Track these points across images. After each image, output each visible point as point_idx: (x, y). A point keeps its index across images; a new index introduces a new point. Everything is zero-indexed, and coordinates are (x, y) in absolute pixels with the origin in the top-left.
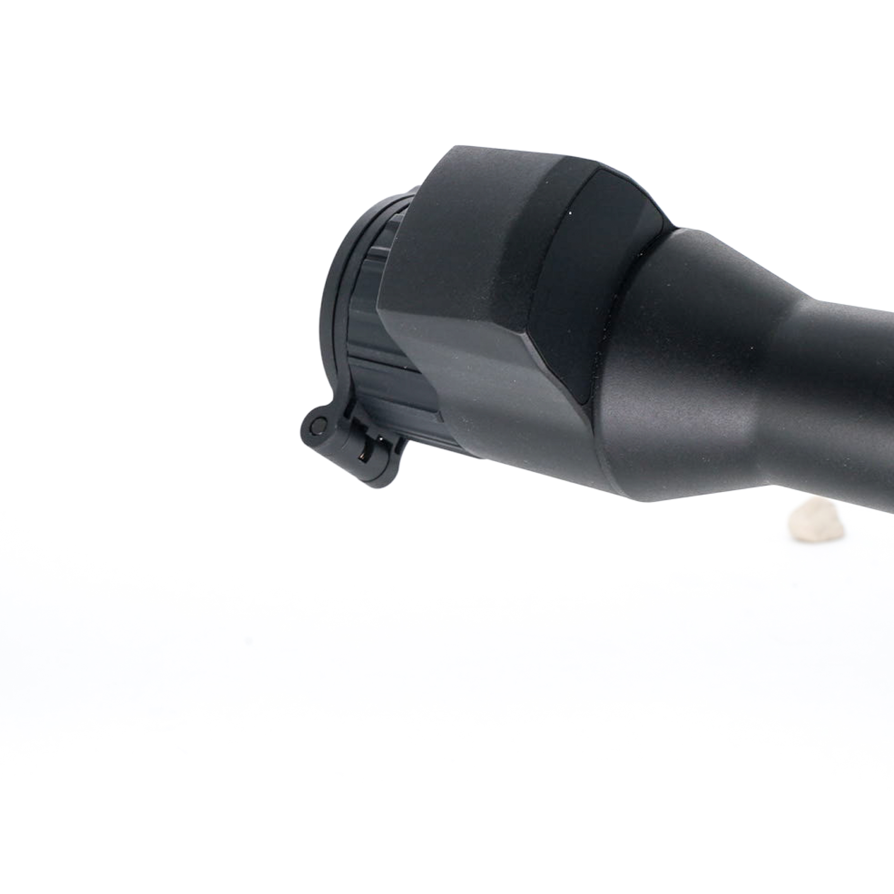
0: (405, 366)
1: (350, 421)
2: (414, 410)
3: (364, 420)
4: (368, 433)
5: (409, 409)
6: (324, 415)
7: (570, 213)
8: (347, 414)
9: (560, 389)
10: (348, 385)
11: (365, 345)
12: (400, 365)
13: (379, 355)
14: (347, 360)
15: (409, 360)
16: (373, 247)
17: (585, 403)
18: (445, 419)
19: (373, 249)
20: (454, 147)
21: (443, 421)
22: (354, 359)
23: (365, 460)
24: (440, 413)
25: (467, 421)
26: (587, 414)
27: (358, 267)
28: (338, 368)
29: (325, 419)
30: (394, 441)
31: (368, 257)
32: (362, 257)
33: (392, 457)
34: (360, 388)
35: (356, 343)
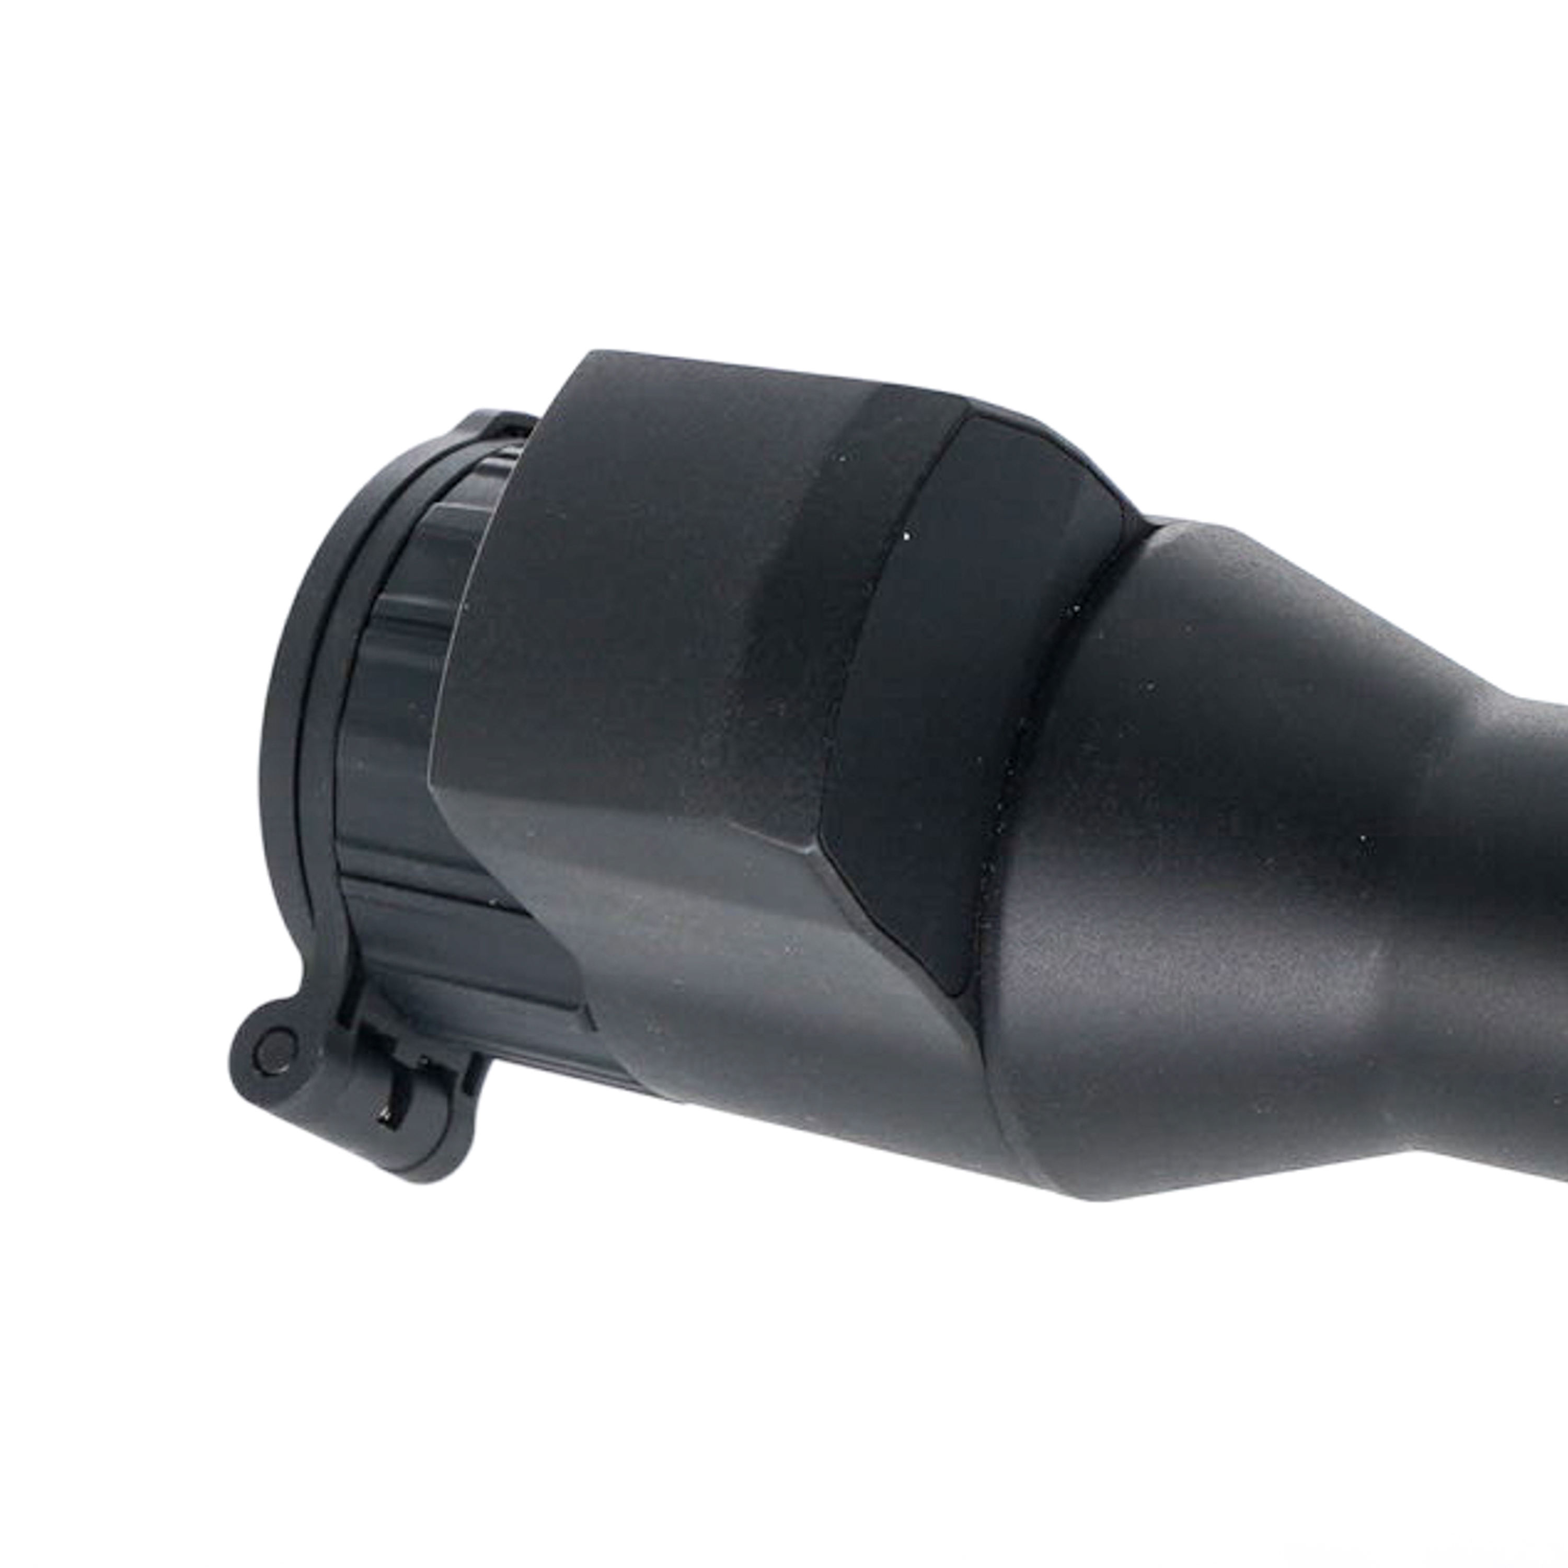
0: (491, 899)
1: (353, 1032)
2: (519, 1004)
3: (385, 1025)
4: (398, 1055)
5: (505, 1001)
6: (286, 1024)
7: (907, 537)
8: (344, 1016)
9: (903, 968)
10: (343, 947)
11: (384, 849)
12: (479, 897)
13: (419, 872)
14: (339, 885)
15: (497, 883)
16: (383, 597)
17: (961, 993)
18: (599, 1025)
19: (387, 604)
20: (591, 353)
21: (594, 1029)
22: (352, 883)
23: (394, 1123)
24: (587, 1010)
25: (658, 1031)
26: (967, 1018)
27: (352, 646)
28: (316, 904)
29: (289, 1031)
30: (459, 1065)
31: (374, 621)
32: (358, 622)
33: (456, 1107)
34: (371, 953)
35: (362, 845)
